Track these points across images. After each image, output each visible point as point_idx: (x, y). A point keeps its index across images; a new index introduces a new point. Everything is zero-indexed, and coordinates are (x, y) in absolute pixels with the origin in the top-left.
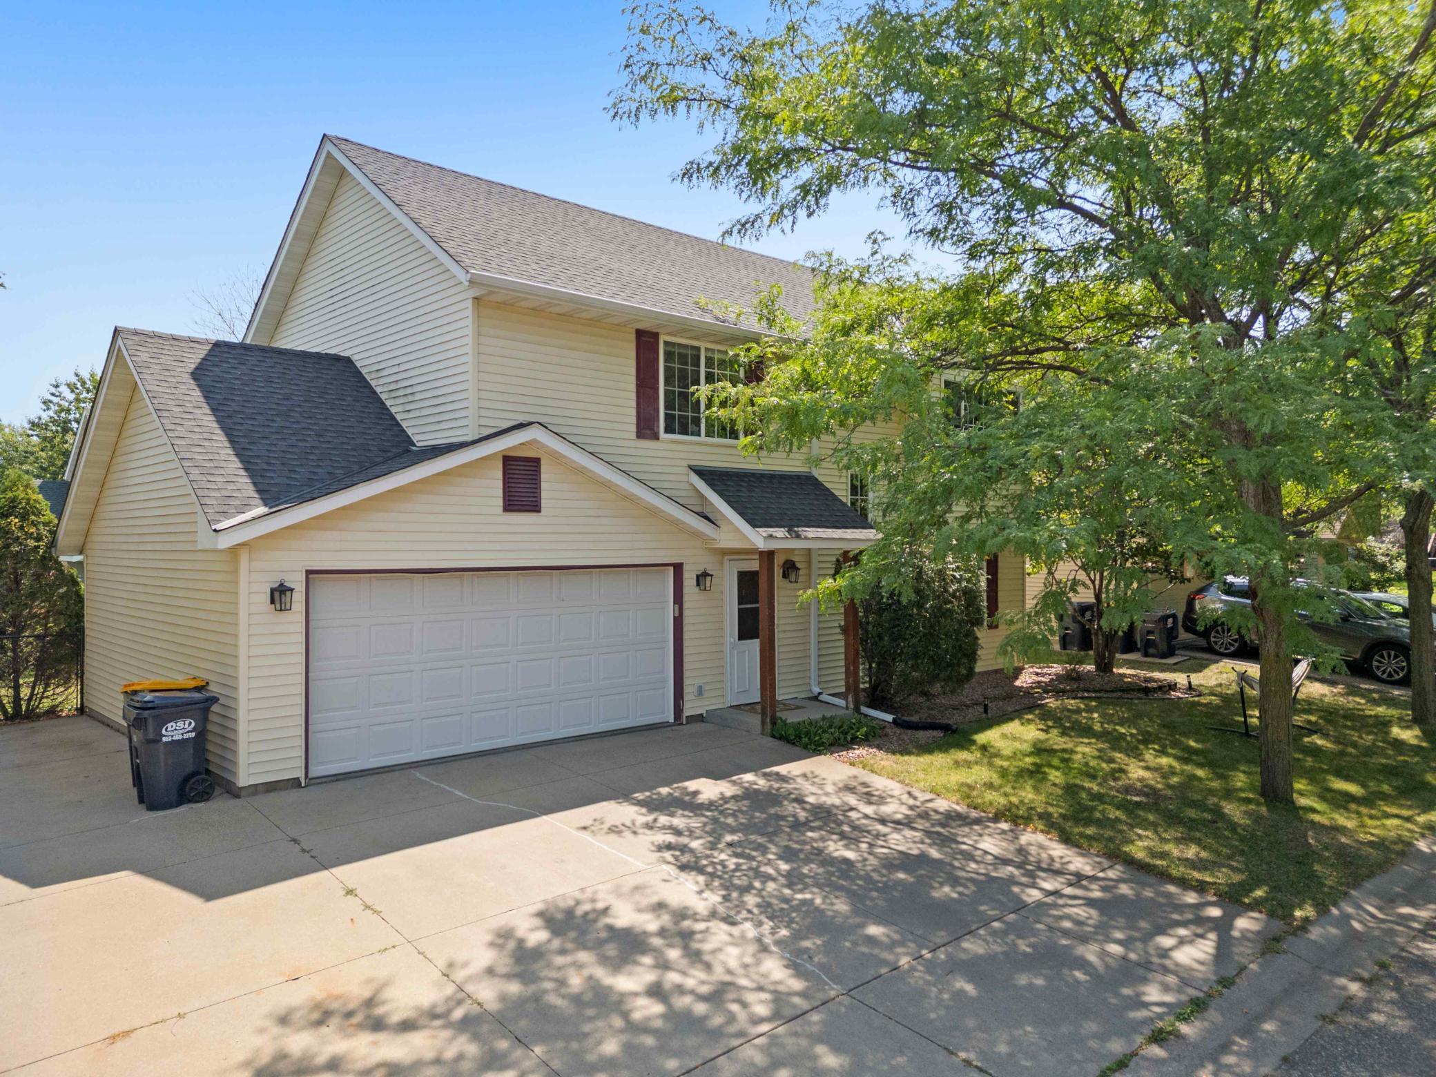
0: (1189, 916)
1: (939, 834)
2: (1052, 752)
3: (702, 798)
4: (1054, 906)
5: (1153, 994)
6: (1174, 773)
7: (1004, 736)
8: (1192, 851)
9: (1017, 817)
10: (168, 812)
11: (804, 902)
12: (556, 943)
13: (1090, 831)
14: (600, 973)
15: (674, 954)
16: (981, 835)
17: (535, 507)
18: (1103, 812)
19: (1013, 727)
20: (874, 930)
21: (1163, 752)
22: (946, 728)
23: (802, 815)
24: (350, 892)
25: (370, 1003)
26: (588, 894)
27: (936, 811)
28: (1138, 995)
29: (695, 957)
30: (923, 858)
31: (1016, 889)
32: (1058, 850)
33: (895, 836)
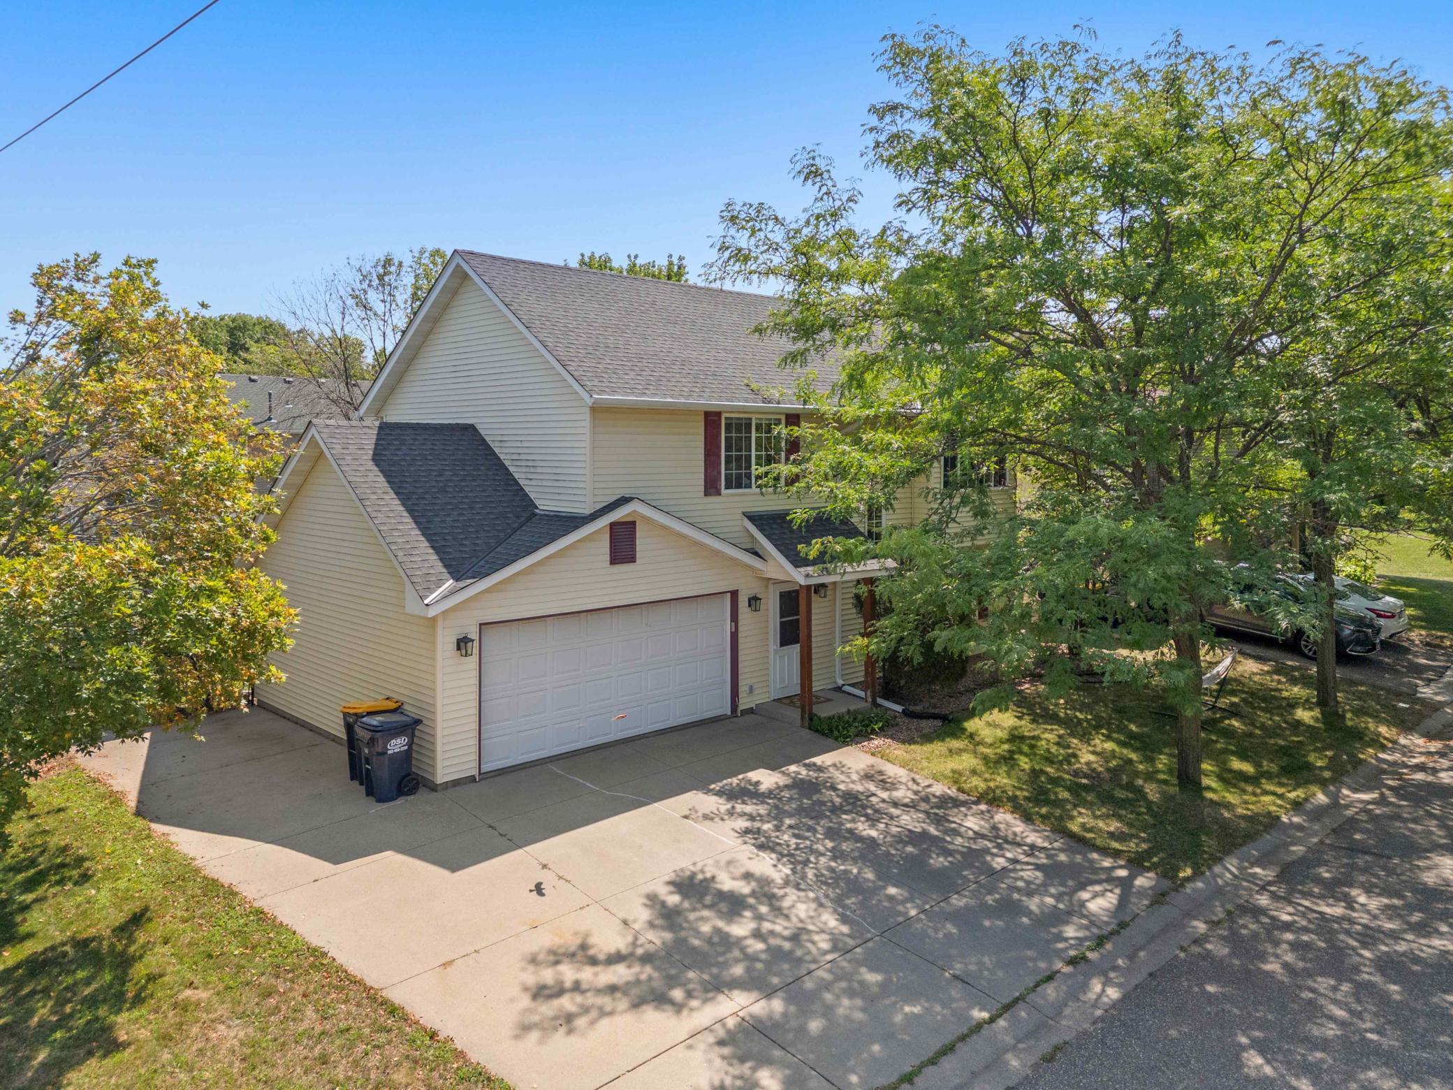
0: (1103, 877)
1: (936, 814)
2: (1022, 738)
3: (763, 788)
4: (1014, 870)
5: (1070, 932)
6: (1114, 757)
7: (989, 724)
8: (1114, 826)
9: (993, 799)
10: (392, 803)
11: (845, 872)
12: (686, 905)
13: (1044, 810)
14: (720, 924)
15: (764, 909)
16: (966, 815)
17: (632, 559)
18: (1056, 793)
19: (995, 715)
20: (892, 891)
21: (1109, 738)
22: (944, 718)
23: (837, 800)
24: (544, 866)
25: (584, 947)
26: (699, 866)
27: (934, 796)
28: (1061, 932)
29: (778, 911)
30: (924, 835)
31: (989, 858)
32: (1019, 827)
33: (905, 817)
